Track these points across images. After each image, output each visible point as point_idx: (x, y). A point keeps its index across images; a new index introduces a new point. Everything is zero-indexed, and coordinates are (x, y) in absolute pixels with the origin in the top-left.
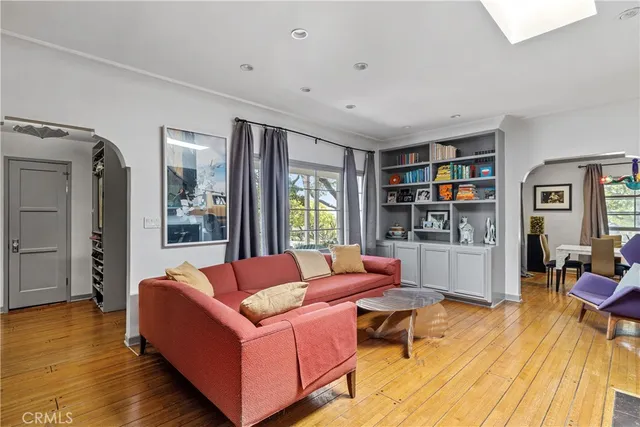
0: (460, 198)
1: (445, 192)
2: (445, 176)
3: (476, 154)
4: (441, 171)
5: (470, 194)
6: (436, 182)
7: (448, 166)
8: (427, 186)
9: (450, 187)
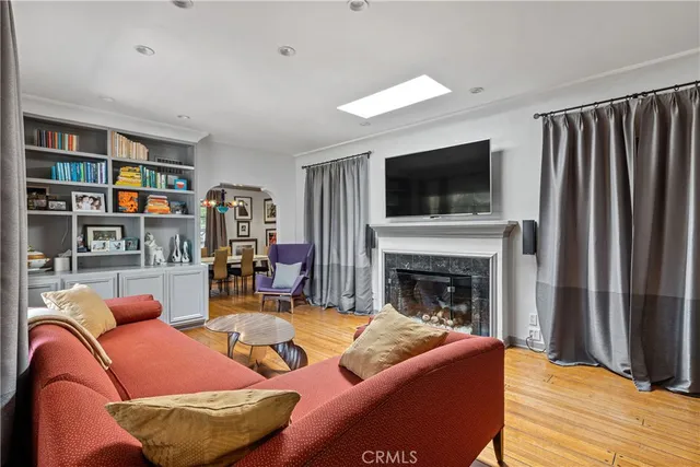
0: (151, 211)
1: (127, 202)
2: (129, 179)
3: (159, 161)
4: (124, 173)
5: (166, 207)
6: (116, 186)
7: (138, 170)
8: (103, 190)
9: (135, 195)
